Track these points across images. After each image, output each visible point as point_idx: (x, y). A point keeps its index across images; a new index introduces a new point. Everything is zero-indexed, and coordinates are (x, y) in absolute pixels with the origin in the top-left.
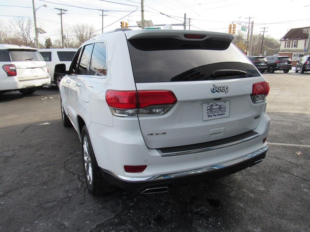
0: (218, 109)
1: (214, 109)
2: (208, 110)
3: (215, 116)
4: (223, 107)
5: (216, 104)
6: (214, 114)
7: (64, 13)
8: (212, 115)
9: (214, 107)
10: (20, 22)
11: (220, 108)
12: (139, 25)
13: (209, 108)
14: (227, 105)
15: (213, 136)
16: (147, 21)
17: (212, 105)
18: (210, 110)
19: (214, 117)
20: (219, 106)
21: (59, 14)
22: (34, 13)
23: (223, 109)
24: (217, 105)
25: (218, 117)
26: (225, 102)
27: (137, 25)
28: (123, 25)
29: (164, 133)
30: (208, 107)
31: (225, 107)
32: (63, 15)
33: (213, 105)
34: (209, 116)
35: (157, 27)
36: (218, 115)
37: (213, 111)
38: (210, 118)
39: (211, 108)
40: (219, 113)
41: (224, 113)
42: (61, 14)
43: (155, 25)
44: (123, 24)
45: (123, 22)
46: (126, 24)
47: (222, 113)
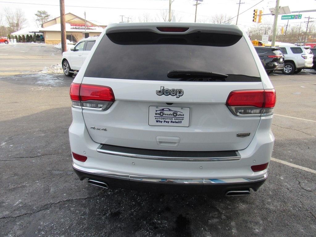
0: (172, 115)
1: (166, 115)
2: (156, 114)
3: (167, 122)
4: (179, 113)
5: (168, 109)
6: (165, 120)
7: (199, 4)
8: (163, 120)
9: (165, 112)
10: (164, 14)
11: (175, 115)
12: (272, 13)
13: (159, 112)
14: (186, 112)
15: (162, 144)
16: (283, 7)
17: (163, 110)
18: (160, 114)
19: (167, 124)
20: (173, 112)
21: (195, 5)
22: (170, 5)
23: (179, 116)
24: (170, 110)
25: (170, 124)
26: (182, 109)
27: (270, 13)
28: (255, 14)
29: (105, 130)
30: (156, 111)
31: (182, 114)
32: (198, 5)
33: (165, 110)
34: (157, 121)
35: (297, 14)
36: (172, 122)
37: (164, 116)
38: (159, 124)
39: (161, 113)
40: (173, 120)
41: (181, 122)
42: (196, 5)
43: (293, 12)
44: (256, 12)
45: (257, 10)
46: (261, 12)
47: (177, 121)
